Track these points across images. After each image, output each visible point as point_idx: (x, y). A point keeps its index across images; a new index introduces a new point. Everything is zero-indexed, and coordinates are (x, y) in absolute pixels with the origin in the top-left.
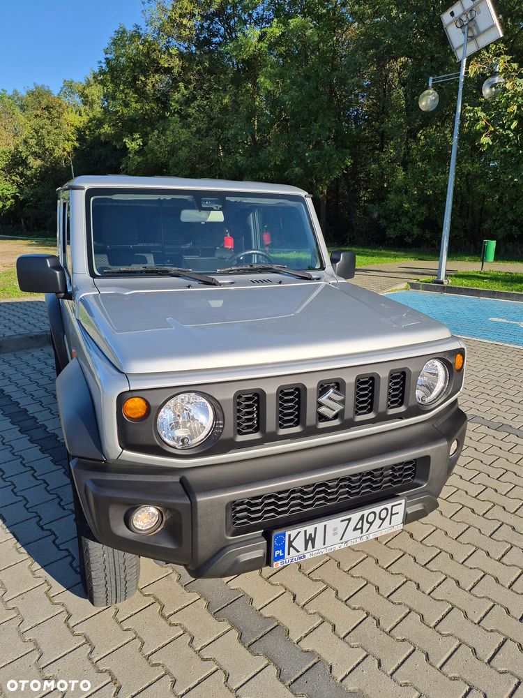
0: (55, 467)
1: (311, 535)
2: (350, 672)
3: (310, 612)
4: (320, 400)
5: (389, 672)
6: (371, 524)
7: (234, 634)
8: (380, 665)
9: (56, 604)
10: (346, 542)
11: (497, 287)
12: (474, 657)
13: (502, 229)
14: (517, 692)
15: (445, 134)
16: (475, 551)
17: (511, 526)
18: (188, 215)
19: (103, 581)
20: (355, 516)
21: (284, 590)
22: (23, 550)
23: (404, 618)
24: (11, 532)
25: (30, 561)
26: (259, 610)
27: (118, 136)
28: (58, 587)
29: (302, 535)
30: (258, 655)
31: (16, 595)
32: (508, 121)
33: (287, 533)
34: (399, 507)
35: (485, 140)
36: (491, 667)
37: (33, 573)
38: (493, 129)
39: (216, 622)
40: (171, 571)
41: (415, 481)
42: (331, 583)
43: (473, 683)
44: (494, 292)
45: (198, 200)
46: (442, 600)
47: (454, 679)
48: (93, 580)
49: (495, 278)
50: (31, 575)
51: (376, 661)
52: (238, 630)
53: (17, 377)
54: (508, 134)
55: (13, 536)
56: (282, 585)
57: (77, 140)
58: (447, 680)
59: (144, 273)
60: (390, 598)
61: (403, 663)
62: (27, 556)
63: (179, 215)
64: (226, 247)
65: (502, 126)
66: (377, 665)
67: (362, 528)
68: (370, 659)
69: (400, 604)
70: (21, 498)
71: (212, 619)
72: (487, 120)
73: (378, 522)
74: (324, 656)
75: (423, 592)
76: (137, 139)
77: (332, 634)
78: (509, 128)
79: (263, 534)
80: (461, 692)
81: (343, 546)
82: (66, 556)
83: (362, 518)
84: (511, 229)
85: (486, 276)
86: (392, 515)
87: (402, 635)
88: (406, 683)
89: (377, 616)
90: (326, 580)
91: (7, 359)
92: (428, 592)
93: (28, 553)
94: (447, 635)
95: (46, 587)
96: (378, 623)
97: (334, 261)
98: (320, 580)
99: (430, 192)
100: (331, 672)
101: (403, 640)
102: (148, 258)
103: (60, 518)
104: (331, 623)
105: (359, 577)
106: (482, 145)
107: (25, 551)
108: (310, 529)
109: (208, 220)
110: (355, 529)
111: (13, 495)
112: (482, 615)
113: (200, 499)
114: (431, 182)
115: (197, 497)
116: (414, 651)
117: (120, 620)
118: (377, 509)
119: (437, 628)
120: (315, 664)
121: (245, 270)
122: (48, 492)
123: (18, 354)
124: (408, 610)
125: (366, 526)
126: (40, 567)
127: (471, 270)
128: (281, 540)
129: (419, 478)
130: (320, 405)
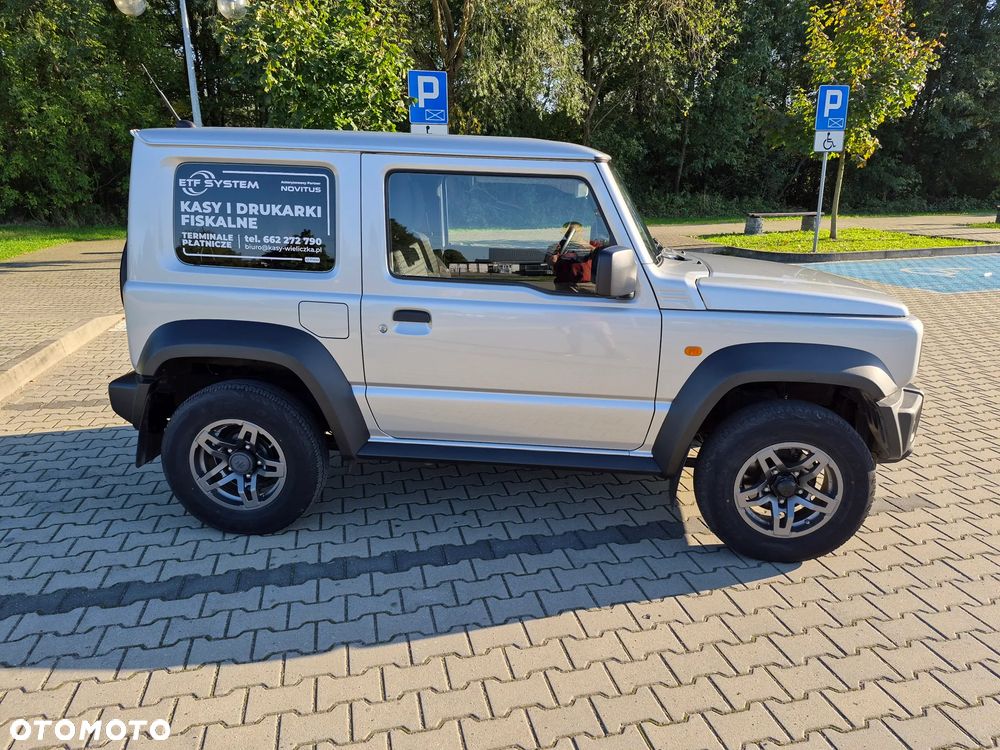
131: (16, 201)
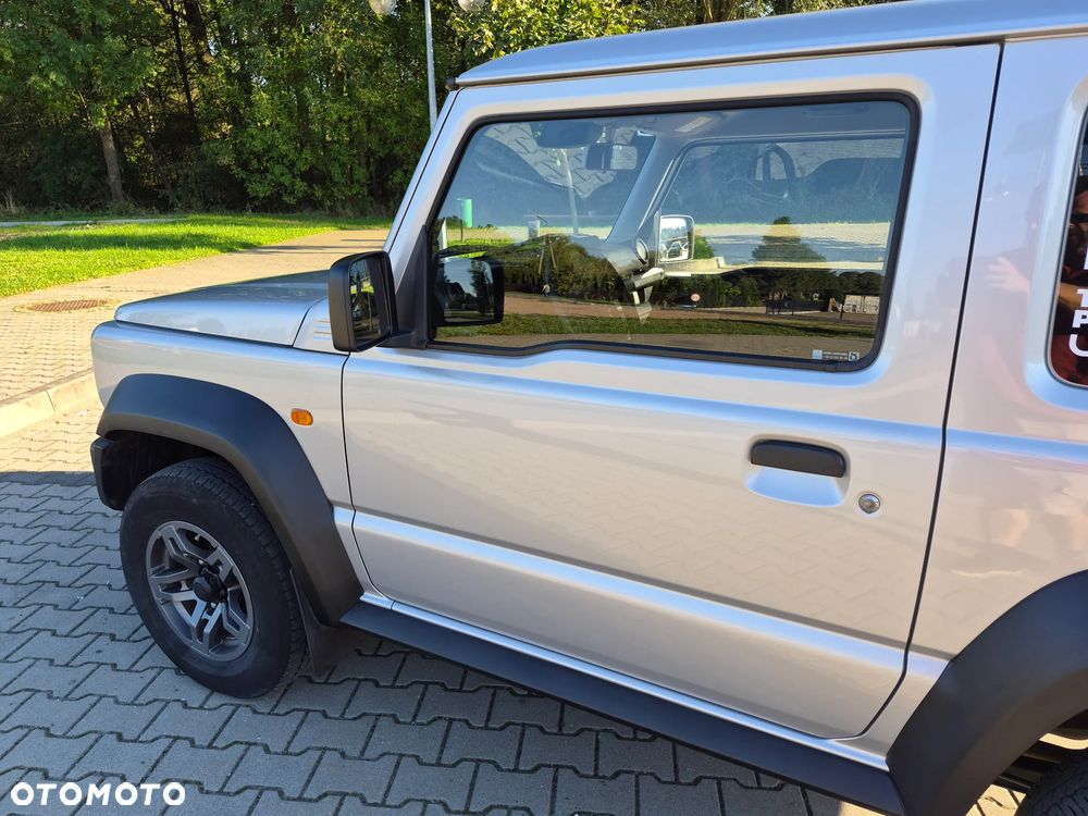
131: (306, 192)
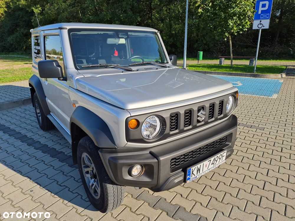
0: (53, 159)
1: (199, 168)
2: (214, 219)
3: (190, 200)
4: (198, 114)
5: (228, 216)
6: (216, 161)
7: (164, 213)
8: (223, 214)
9: (83, 216)
10: (209, 169)
11: (205, 70)
12: (254, 205)
13: (202, 47)
14: (272, 214)
15: (178, 8)
16: (238, 168)
17: (247, 157)
18: (110, 41)
19: (113, 201)
20: (212, 159)
21: (176, 194)
22: (56, 196)
23: (225, 195)
24: (46, 190)
25: (61, 200)
26: (170, 202)
27: (29, 6)
28: (80, 209)
29: (196, 168)
30: (177, 219)
31: (62, 216)
32: (208, 3)
33: (192, 169)
34: (224, 153)
35: (200, 10)
36: (261, 207)
37: (66, 205)
38: (203, 6)
39: (155, 210)
40: (128, 194)
41: (227, 143)
42: (193, 188)
43: (257, 213)
44: (206, 72)
45: (117, 34)
46: (235, 187)
47: (250, 213)
48: (109, 201)
49: (204, 66)
50: (65, 206)
51: (222, 213)
52: (166, 212)
53: (13, 121)
54: (208, 8)
55: (48, 191)
56: (174, 192)
57: (6, 7)
58: (248, 214)
59: (99, 67)
60: (217, 189)
61: (231, 211)
62: (59, 198)
63: (106, 41)
64: (115, 55)
65: (206, 5)
66: (222, 214)
67: (214, 163)
68: (219, 212)
69: (221, 191)
70: (43, 174)
71: (153, 209)
72: (200, 2)
73: (219, 160)
74: (202, 215)
75: (227, 185)
76: (39, 8)
77: (201, 206)
78: (209, 6)
79: (182, 171)
80: (254, 218)
81: (208, 171)
82: (78, 196)
83: (214, 160)
84: (205, 47)
85: (200, 66)
86: (223, 157)
87: (226, 202)
88: (235, 218)
89: (215, 197)
90: (190, 187)
91: (4, 113)
92: (229, 185)
93: (59, 197)
94: (242, 199)
95: (74, 210)
96: (216, 199)
97: (171, 59)
98: (188, 187)
99: (174, 32)
100: (207, 220)
101: (228, 204)
102: (83, 61)
103: (67, 180)
104: (199, 202)
105: (202, 184)
106: (199, 13)
107: (57, 196)
108: (198, 166)
109: (119, 43)
110: (212, 164)
111: (39, 173)
112: (250, 190)
113: (161, 159)
114: (174, 28)
115: (160, 158)
116: (233, 207)
117: (115, 217)
118: (219, 155)
119: (238, 197)
120: (200, 218)
121: (139, 64)
122: (56, 170)
123: (9, 110)
124: (225, 193)
125: (215, 162)
126: (68, 202)
127: (194, 64)
128: (190, 172)
129: (228, 142)
130: (198, 116)
